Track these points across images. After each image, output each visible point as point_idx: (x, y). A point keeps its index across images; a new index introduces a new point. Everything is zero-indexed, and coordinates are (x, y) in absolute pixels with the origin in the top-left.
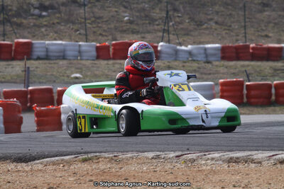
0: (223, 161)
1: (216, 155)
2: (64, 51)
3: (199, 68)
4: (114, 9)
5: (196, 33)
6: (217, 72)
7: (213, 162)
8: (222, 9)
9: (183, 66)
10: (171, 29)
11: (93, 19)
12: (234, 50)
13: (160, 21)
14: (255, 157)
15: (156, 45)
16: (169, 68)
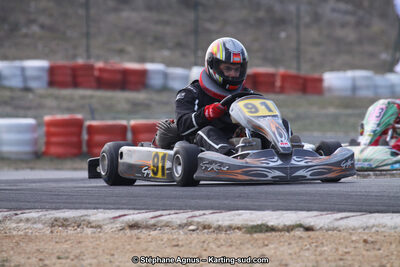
0: (44, 224)
1: (34, 214)
6: (41, 106)
7: (29, 225)
12: (70, 72)
14: (92, 218)
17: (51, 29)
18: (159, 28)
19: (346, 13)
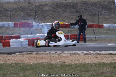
0: (69, 54)
2: (4, 25)
4: (19, 12)
5: (44, 20)
8: (52, 12)
10: (37, 18)
11: (12, 15)
13: (33, 16)
15: (32, 23)
16: (37, 30)
17: (51, 17)
18: (72, 16)
19: (107, 13)
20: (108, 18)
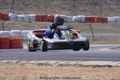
0: (36, 65)
1: (33, 62)
3: (26, 24)
5: (25, 10)
6: (34, 27)
7: (32, 65)
9: (20, 24)
10: (15, 7)
12: (41, 17)
13: (10, 4)
14: (50, 63)
15: (8, 14)
16: (14, 24)
17: (36, 6)
20: (115, 9)
